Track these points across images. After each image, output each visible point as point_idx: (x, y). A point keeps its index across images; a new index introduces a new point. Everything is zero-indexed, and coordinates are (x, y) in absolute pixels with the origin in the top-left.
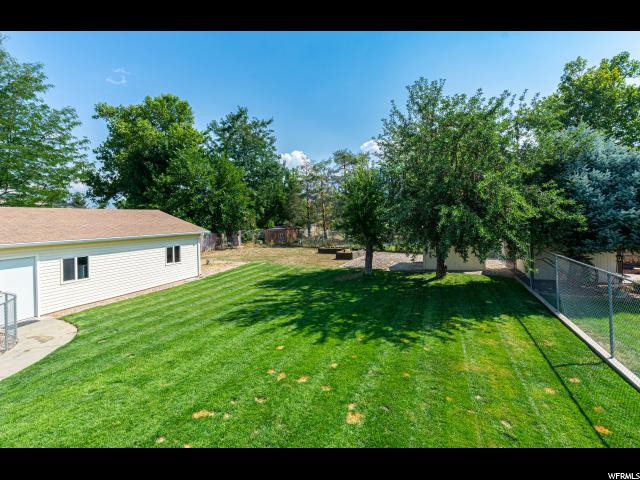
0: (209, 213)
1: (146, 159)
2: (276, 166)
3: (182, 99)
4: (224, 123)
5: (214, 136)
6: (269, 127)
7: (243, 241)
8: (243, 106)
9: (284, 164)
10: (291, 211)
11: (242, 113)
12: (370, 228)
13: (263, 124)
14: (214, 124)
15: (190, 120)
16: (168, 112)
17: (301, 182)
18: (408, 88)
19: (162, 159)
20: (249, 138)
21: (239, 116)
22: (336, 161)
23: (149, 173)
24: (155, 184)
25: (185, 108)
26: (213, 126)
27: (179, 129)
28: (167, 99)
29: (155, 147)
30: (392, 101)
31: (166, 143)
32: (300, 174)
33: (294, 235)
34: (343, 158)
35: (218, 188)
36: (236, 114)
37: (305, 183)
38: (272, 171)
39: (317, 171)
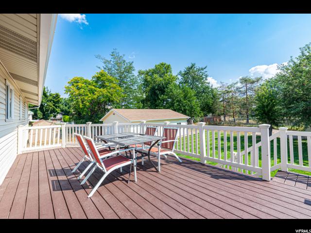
0: (181, 110)
1: (156, 90)
2: (208, 87)
3: (168, 64)
4: (185, 71)
5: (180, 77)
6: (205, 70)
7: (194, 122)
8: (193, 63)
9: (212, 87)
10: (215, 108)
11: (193, 65)
12: (271, 116)
13: (202, 69)
14: (180, 72)
15: (171, 72)
16: (163, 69)
17: (220, 94)
18: (300, 48)
19: (162, 89)
20: (196, 76)
21: (192, 67)
22: (241, 83)
23: (158, 95)
24: (160, 99)
25: (169, 67)
26: (180, 73)
27: (167, 76)
28: (162, 64)
29: (159, 84)
30: (291, 57)
31: (164, 83)
32: (219, 91)
33: (218, 120)
34: (245, 81)
35: (185, 100)
36: (190, 66)
37: (222, 95)
38: (206, 90)
39: (229, 89)
